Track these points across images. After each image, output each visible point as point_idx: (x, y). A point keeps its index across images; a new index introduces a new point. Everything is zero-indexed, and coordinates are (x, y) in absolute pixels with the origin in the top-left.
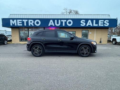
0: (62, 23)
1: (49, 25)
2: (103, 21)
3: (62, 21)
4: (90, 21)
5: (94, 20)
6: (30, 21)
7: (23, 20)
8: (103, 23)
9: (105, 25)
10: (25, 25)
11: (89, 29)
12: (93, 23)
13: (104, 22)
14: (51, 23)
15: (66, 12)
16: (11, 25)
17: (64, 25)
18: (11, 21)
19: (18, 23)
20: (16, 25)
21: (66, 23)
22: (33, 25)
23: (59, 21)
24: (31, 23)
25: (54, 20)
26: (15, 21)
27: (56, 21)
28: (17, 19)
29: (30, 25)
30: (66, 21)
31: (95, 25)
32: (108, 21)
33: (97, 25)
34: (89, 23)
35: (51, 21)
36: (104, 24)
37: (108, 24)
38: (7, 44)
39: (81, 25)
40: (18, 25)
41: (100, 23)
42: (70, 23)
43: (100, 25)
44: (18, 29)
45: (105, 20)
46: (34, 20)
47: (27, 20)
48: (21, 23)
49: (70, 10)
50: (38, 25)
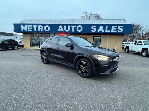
0: (71, 28)
1: (59, 31)
2: (116, 26)
3: (71, 26)
4: (101, 27)
5: (106, 26)
6: (39, 26)
7: (33, 26)
8: (116, 29)
9: (119, 31)
10: (35, 30)
11: (101, 36)
12: (104, 29)
13: (117, 28)
14: (61, 29)
15: (86, 16)
16: (22, 30)
17: (73, 31)
18: (22, 26)
20: (26, 30)
21: (75, 28)
22: (42, 31)
23: (69, 26)
24: (40, 29)
25: (63, 25)
26: (26, 26)
27: (65, 26)
28: (27, 25)
29: (39, 31)
30: (75, 26)
31: (107, 31)
32: (122, 27)
33: (109, 31)
34: (101, 29)
35: (61, 26)
36: (117, 30)
37: (122, 30)
38: (18, 49)
39: (92, 31)
40: (29, 30)
41: (113, 29)
42: (80, 28)
43: (113, 31)
44: (29, 34)
45: (118, 25)
46: (44, 25)
47: (37, 26)
48: (31, 28)
49: (90, 13)
50: (48, 31)
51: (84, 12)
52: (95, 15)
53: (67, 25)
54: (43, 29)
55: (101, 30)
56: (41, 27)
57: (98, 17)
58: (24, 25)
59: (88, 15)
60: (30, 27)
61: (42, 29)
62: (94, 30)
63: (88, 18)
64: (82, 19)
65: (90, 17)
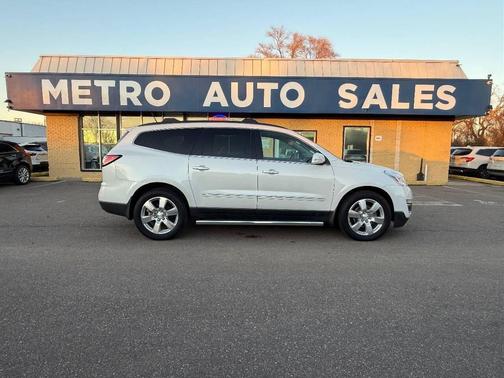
0: (259, 94)
1: (207, 103)
2: (431, 88)
4: (376, 89)
5: (394, 86)
6: (124, 84)
10: (106, 101)
11: (372, 123)
12: (388, 98)
13: (434, 93)
14: (216, 95)
15: (280, 45)
16: (47, 101)
18: (46, 84)
19: (76, 92)
20: (65, 101)
21: (275, 94)
22: (137, 103)
23: (250, 86)
24: (129, 95)
25: (225, 82)
26: (63, 83)
27: (235, 86)
28: (70, 77)
29: (124, 102)
31: (397, 105)
32: (452, 89)
33: (405, 106)
34: (375, 98)
35: (216, 86)
36: (435, 100)
37: (452, 102)
38: (30, 181)
40: (77, 101)
41: (418, 96)
42: (292, 95)
43: (418, 105)
44: (74, 120)
45: (438, 83)
46: (144, 80)
47: (112, 83)
48: (88, 92)
49: (295, 36)
50: (160, 103)
52: (312, 41)
53: (242, 81)
54: (142, 98)
55: (375, 102)
56: (130, 90)
58: (55, 78)
59: (289, 41)
60: (80, 88)
61: (134, 97)
62: (348, 100)
63: (287, 55)
64: (262, 56)
65: (294, 49)
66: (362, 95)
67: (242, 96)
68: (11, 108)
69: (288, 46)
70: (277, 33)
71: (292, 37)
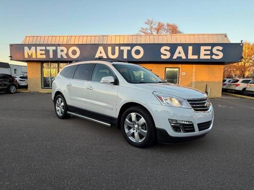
0: (121, 52)
1: (97, 56)
2: (209, 48)
3: (122, 48)
4: (180, 49)
5: (189, 47)
6: (59, 48)
8: (209, 52)
9: (214, 57)
10: (51, 56)
11: (180, 66)
12: (186, 54)
13: (211, 50)
14: (101, 53)
17: (125, 57)
18: (26, 48)
19: (39, 52)
20: (34, 57)
21: (129, 52)
22: (65, 57)
23: (117, 48)
24: (62, 53)
27: (110, 48)
29: (59, 57)
30: (129, 48)
31: (191, 57)
32: (221, 48)
33: (196, 57)
34: (179, 53)
35: (101, 49)
36: (212, 54)
37: (221, 55)
39: (163, 57)
40: (39, 56)
41: (202, 52)
42: (138, 52)
43: (202, 57)
44: (39, 65)
45: (213, 45)
46: (68, 46)
47: (54, 48)
48: (44, 52)
49: (159, 23)
50: (75, 57)
51: (147, 21)
52: (168, 25)
53: (113, 46)
54: (67, 54)
55: (180, 55)
56: (62, 51)
57: (174, 30)
58: (30, 46)
59: (156, 26)
60: (41, 50)
61: (64, 54)
62: (165, 54)
63: (155, 33)
64: (143, 34)
65: (158, 30)
66: (172, 52)
67: (113, 53)
68: (11, 59)
69: (155, 29)
70: (149, 22)
71: (157, 24)
